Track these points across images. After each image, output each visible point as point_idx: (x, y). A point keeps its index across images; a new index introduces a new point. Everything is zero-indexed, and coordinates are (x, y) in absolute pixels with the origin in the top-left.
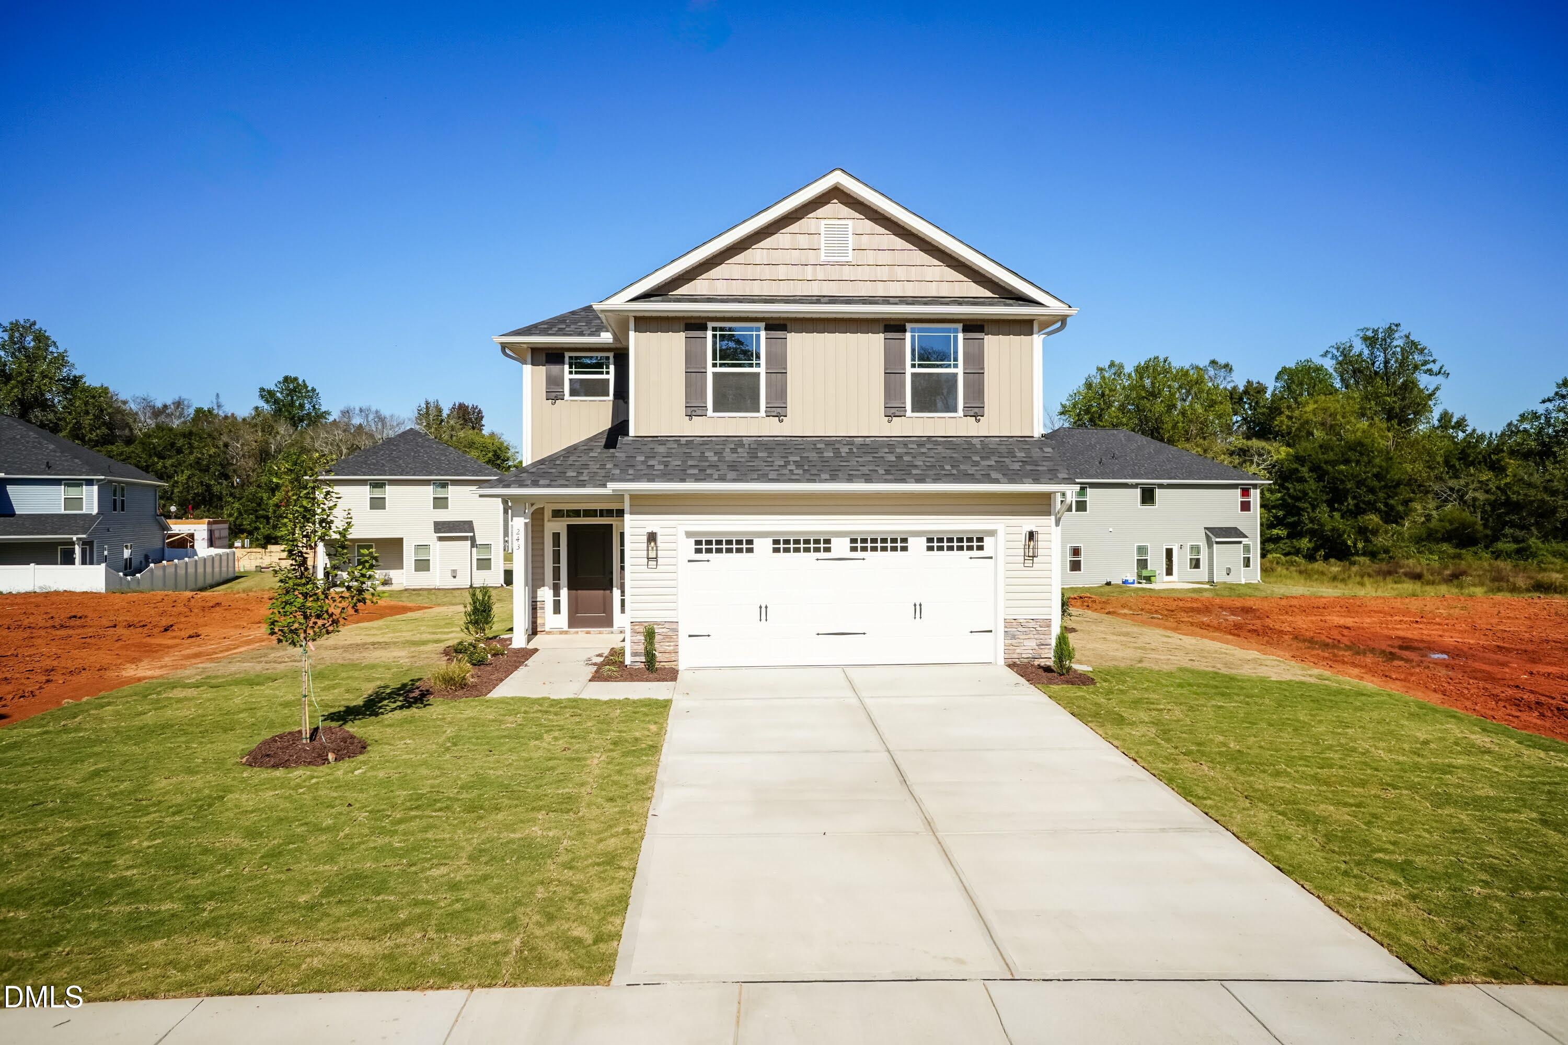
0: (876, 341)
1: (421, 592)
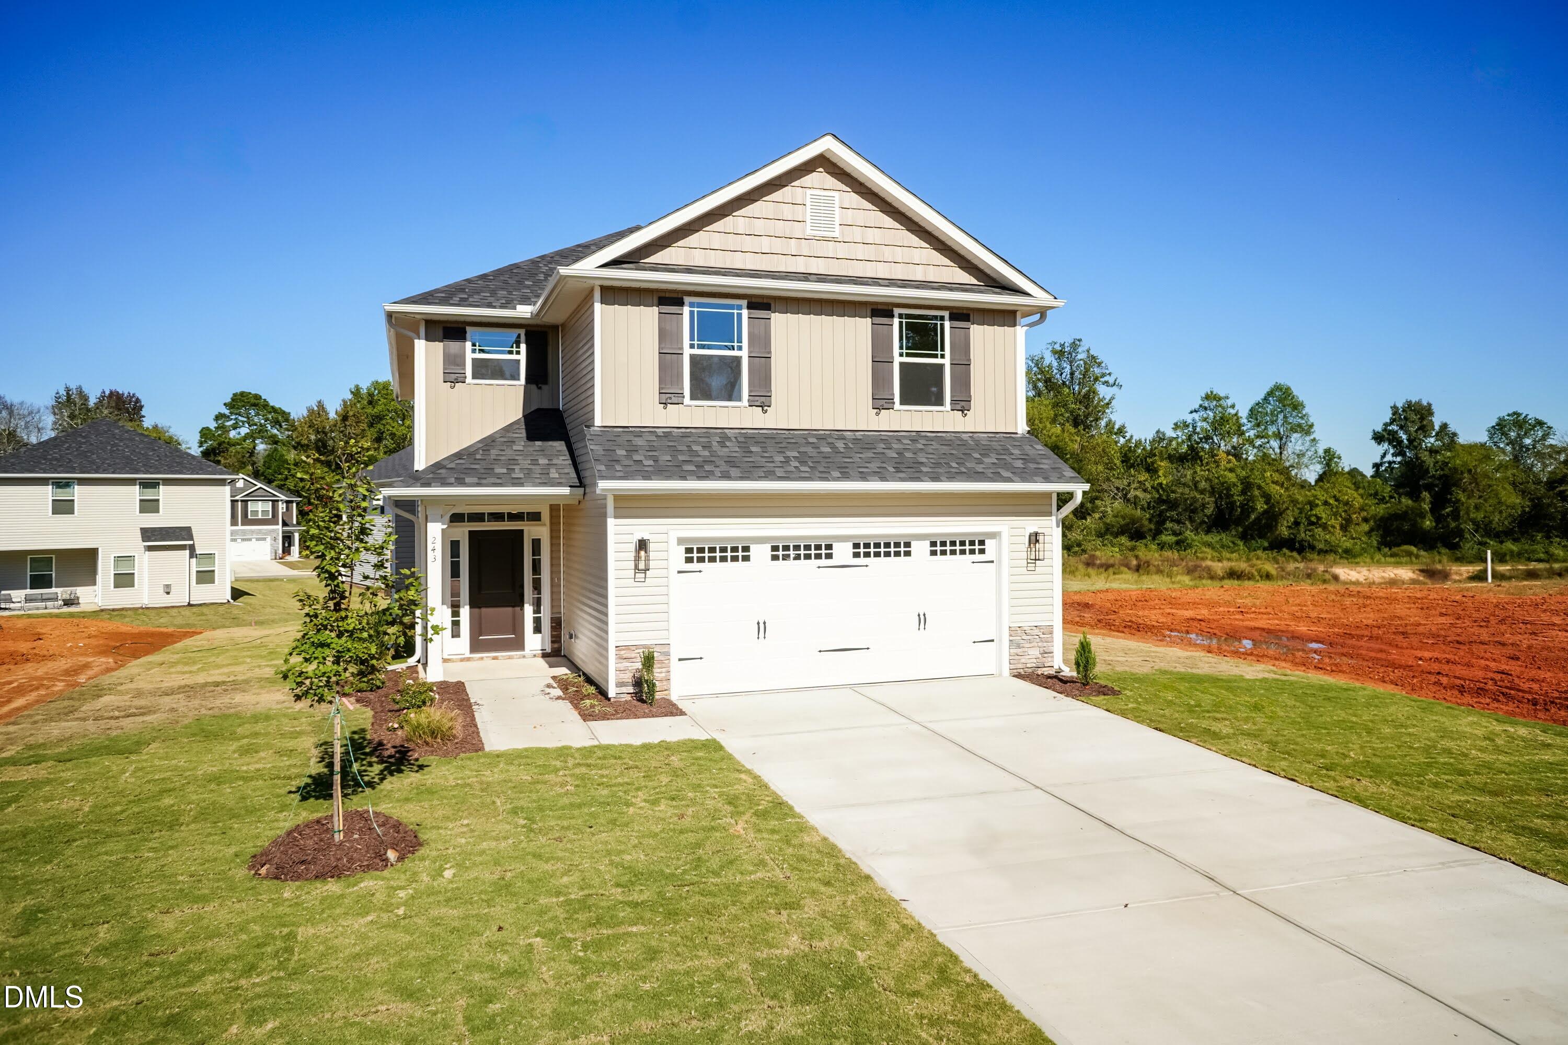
0: (863, 326)
1: (124, 613)
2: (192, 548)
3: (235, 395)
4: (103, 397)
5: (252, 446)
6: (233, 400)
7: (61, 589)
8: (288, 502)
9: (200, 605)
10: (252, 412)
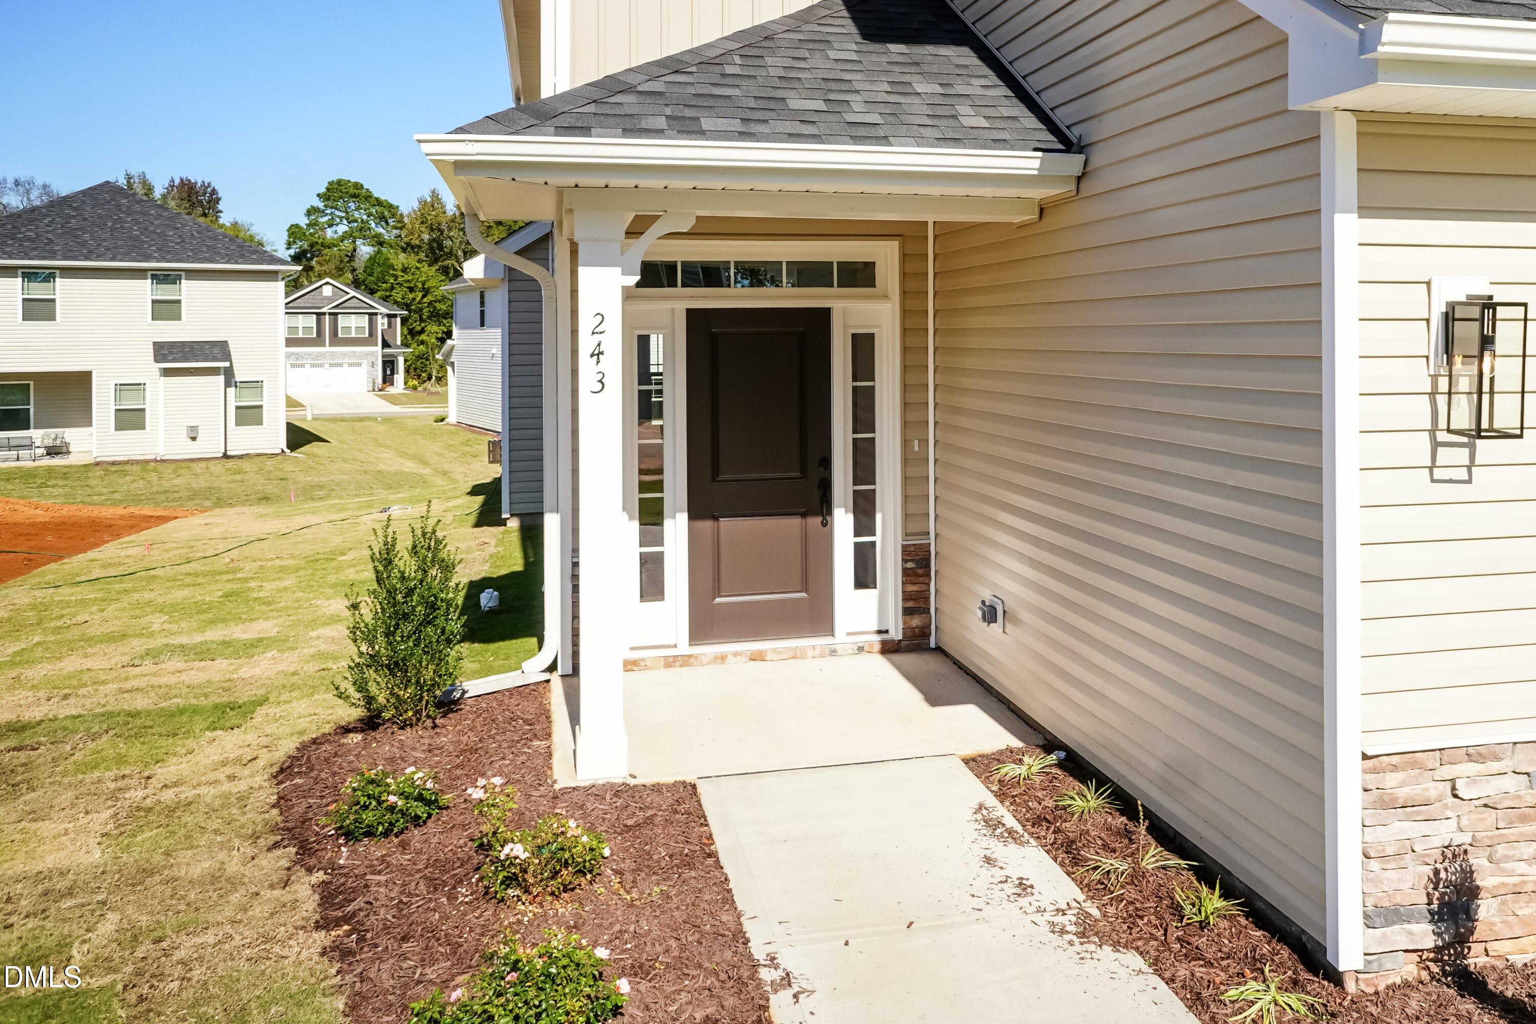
1: (127, 467)
2: (229, 374)
3: (330, 183)
4: (172, 186)
5: (351, 248)
6: (328, 189)
7: (42, 431)
8: (390, 316)
9: (241, 457)
10: (352, 206)
